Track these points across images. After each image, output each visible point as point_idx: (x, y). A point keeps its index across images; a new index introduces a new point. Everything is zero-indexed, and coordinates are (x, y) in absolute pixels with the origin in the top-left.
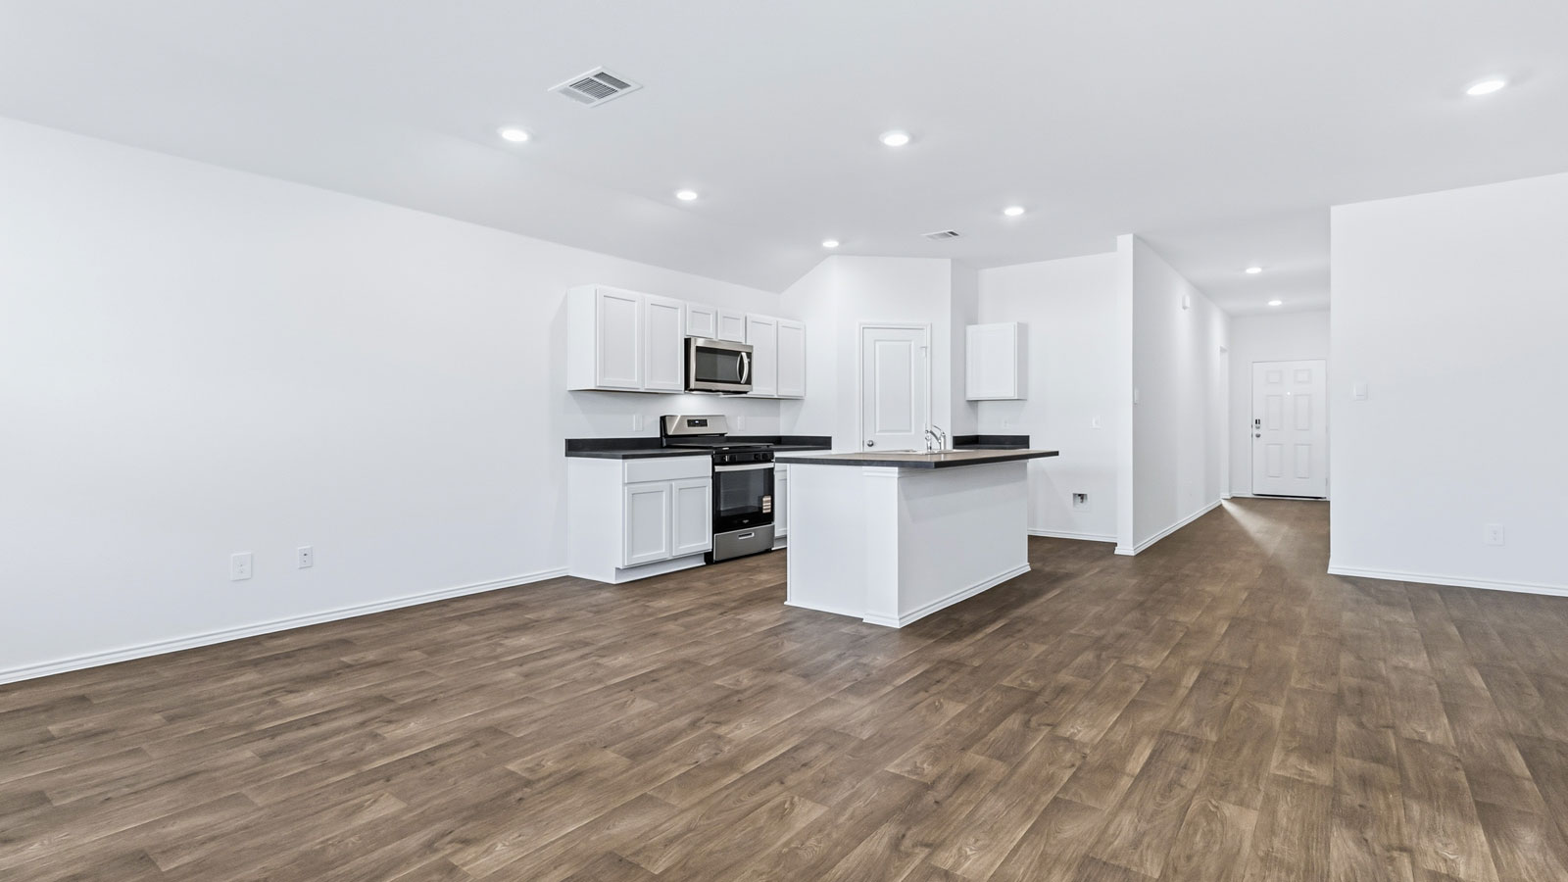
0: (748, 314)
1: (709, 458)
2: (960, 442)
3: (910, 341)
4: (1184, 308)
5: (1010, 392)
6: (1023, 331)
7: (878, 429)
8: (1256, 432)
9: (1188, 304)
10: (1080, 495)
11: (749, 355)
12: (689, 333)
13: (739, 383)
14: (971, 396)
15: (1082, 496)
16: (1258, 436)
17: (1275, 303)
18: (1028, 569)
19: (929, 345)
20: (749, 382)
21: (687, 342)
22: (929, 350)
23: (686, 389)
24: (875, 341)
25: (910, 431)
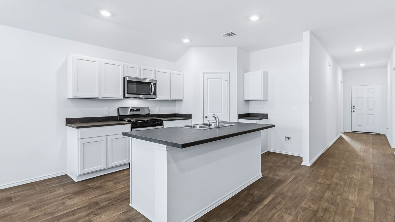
0: (156, 69)
1: (129, 126)
2: (241, 116)
3: (222, 78)
4: (329, 65)
5: (260, 97)
6: (265, 75)
7: (209, 112)
8: (353, 110)
9: (331, 64)
10: (288, 137)
11: (155, 84)
12: (125, 75)
13: (150, 95)
14: (246, 99)
15: (289, 138)
16: (354, 111)
17: (362, 65)
18: (261, 176)
19: (229, 80)
20: (155, 94)
21: (124, 79)
22: (228, 82)
23: (124, 98)
24: (208, 79)
25: (221, 112)
